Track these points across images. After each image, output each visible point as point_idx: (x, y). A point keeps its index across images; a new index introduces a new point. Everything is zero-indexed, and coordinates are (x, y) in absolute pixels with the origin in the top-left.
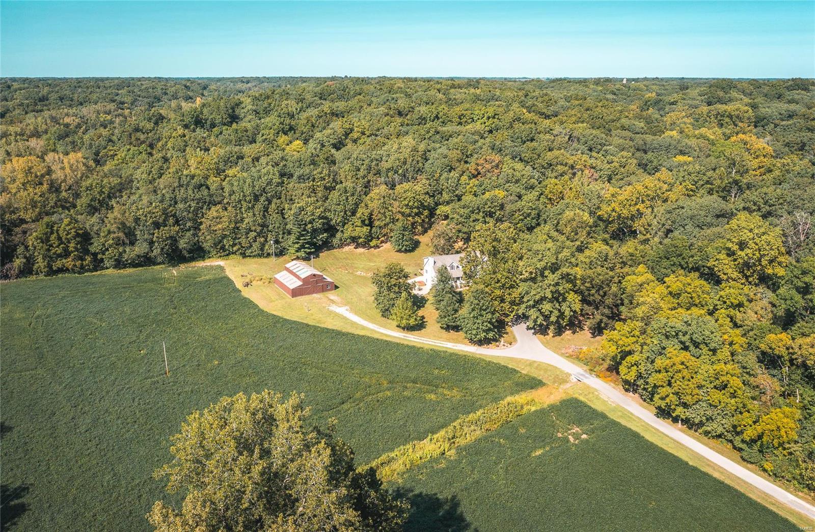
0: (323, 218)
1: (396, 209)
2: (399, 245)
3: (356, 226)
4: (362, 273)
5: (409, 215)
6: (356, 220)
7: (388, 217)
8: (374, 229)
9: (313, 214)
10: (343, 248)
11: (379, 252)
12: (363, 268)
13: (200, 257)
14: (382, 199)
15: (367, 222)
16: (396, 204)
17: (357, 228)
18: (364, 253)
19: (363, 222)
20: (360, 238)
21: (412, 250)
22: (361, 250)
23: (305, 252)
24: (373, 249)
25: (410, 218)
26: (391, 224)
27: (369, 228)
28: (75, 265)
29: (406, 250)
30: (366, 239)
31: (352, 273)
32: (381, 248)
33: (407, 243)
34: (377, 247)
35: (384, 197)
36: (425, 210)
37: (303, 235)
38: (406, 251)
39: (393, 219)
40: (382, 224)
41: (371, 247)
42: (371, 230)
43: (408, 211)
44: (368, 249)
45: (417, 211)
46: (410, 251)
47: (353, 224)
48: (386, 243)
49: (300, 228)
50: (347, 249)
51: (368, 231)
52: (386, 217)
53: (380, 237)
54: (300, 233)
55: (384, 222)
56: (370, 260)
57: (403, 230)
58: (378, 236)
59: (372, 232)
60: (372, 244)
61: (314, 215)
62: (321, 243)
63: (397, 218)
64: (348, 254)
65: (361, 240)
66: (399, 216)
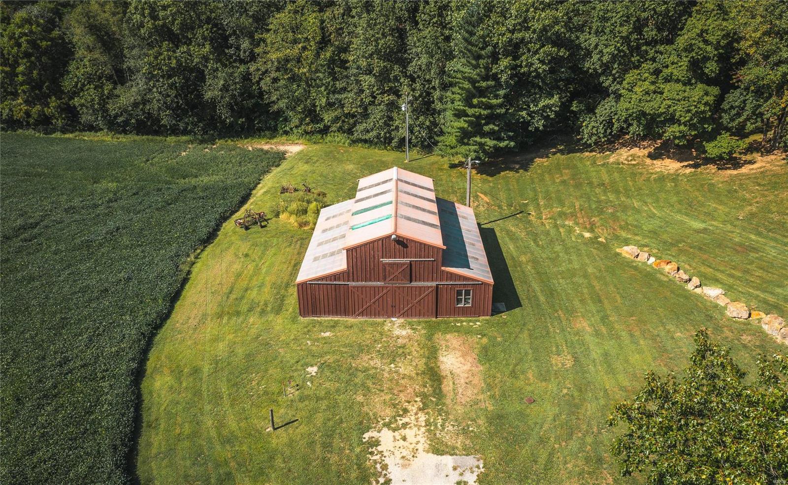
0: (558, 41)
3: (667, 80)
4: (644, 256)
6: (674, 58)
8: (734, 98)
9: (524, 25)
10: (613, 150)
12: (654, 233)
13: (269, 129)
15: (711, 68)
17: (667, 87)
18: (675, 178)
19: (696, 66)
20: (672, 120)
22: (670, 166)
23: (481, 145)
24: (712, 168)
27: (715, 90)
28: (28, 114)
30: (693, 127)
31: (605, 247)
32: (745, 170)
34: (730, 161)
37: (482, 92)
41: (708, 161)
42: (720, 99)
44: (696, 166)
47: (657, 72)
48: (769, 152)
49: (475, 67)
50: (624, 154)
51: (710, 99)
53: (749, 127)
54: (472, 81)
56: (690, 207)
58: (742, 126)
59: (725, 106)
60: (712, 149)
61: (527, 29)
62: (540, 124)
64: (621, 171)
65: (672, 131)
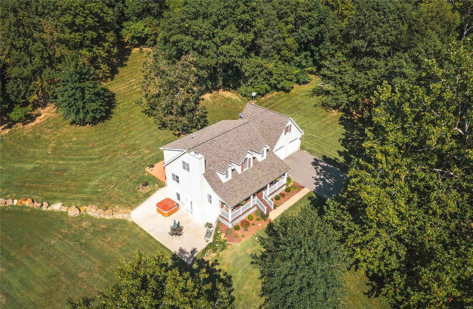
1: (51, 34)
2: (78, 112)
4: (9, 202)
5: (81, 45)
7: (38, 55)
11: (34, 129)
12: (8, 183)
14: (11, 15)
16: (48, 24)
21: (106, 116)
24: (20, 125)
25: (84, 51)
26: (48, 70)
29: (94, 118)
33: (94, 106)
35: (15, 11)
36: (107, 31)
38: (94, 121)
39: (49, 57)
40: (27, 72)
43: (77, 37)
45: (95, 35)
46: (102, 119)
52: (31, 55)
55: (30, 67)
56: (20, 156)
57: (80, 79)
60: (14, 116)
63: (58, 55)
66: (60, 50)
